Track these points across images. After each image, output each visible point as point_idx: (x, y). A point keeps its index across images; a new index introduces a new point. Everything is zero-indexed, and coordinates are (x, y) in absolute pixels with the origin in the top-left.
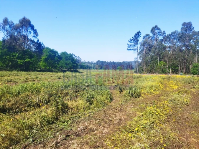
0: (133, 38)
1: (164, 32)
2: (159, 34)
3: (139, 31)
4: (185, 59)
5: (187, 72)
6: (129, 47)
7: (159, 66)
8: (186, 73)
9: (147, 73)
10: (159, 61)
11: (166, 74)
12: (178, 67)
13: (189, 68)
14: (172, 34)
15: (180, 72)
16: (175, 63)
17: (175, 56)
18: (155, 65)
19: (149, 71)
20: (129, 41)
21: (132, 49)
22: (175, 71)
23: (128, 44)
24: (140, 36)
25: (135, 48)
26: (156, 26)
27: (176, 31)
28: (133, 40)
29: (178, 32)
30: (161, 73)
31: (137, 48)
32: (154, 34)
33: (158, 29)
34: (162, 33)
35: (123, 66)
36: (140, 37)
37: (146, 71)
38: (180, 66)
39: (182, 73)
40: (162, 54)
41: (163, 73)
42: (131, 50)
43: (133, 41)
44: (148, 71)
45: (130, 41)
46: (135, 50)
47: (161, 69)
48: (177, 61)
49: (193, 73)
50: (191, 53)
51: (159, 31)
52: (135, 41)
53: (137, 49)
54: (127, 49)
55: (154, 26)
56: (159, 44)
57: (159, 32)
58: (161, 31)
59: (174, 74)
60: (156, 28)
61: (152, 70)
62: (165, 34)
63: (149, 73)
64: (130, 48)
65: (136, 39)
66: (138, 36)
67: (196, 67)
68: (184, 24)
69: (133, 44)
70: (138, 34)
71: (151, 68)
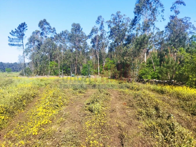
0: (16, 29)
1: (54, 28)
2: (49, 30)
3: (25, 23)
4: (76, 60)
5: (79, 73)
6: (11, 41)
7: (50, 67)
8: (77, 74)
9: (36, 76)
10: (50, 61)
11: (58, 75)
12: (70, 67)
13: (79, 69)
14: (62, 33)
15: (71, 73)
16: (66, 64)
17: (66, 55)
18: (46, 65)
19: (39, 73)
20: (10, 33)
21: (16, 45)
22: (67, 72)
23: (9, 37)
24: (26, 29)
25: (19, 43)
26: (45, 21)
27: (66, 30)
28: (16, 32)
29: (68, 32)
30: (52, 75)
31: (22, 43)
32: (43, 29)
33: (48, 24)
34: (52, 29)
35: (15, 68)
36: (26, 31)
37: (35, 73)
38: (72, 67)
39: (73, 75)
40: (53, 54)
41: (55, 75)
42: (13, 45)
43: (16, 34)
44: (37, 73)
45: (12, 33)
46: (19, 45)
47: (53, 70)
48: (68, 61)
49: (83, 74)
50: (81, 54)
51: (48, 26)
52: (19, 35)
53: (23, 45)
54: (9, 44)
55: (42, 20)
56: (49, 41)
57: (49, 29)
58: (50, 27)
59: (66, 75)
60: (44, 22)
61: (42, 72)
62: (55, 32)
63: (39, 75)
64: (12, 43)
65: (21, 32)
66: (23, 29)
67: (86, 68)
68: (74, 25)
69: (16, 37)
70: (23, 26)
71: (41, 69)
